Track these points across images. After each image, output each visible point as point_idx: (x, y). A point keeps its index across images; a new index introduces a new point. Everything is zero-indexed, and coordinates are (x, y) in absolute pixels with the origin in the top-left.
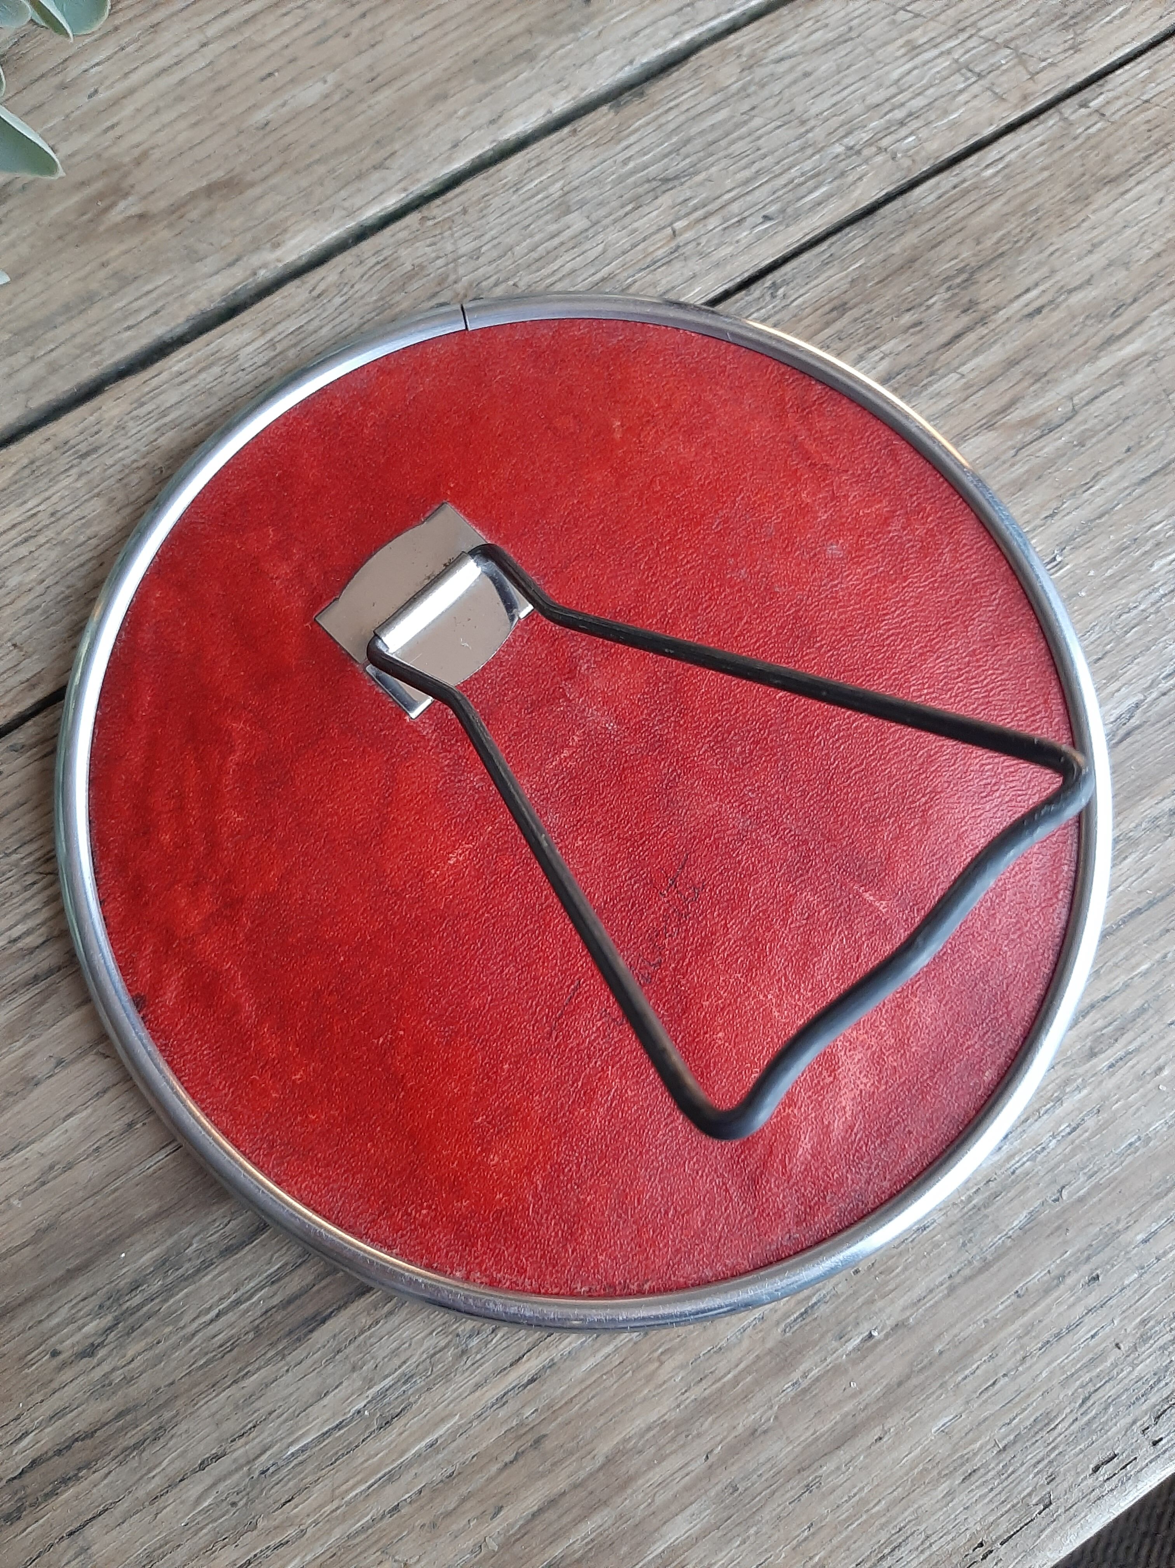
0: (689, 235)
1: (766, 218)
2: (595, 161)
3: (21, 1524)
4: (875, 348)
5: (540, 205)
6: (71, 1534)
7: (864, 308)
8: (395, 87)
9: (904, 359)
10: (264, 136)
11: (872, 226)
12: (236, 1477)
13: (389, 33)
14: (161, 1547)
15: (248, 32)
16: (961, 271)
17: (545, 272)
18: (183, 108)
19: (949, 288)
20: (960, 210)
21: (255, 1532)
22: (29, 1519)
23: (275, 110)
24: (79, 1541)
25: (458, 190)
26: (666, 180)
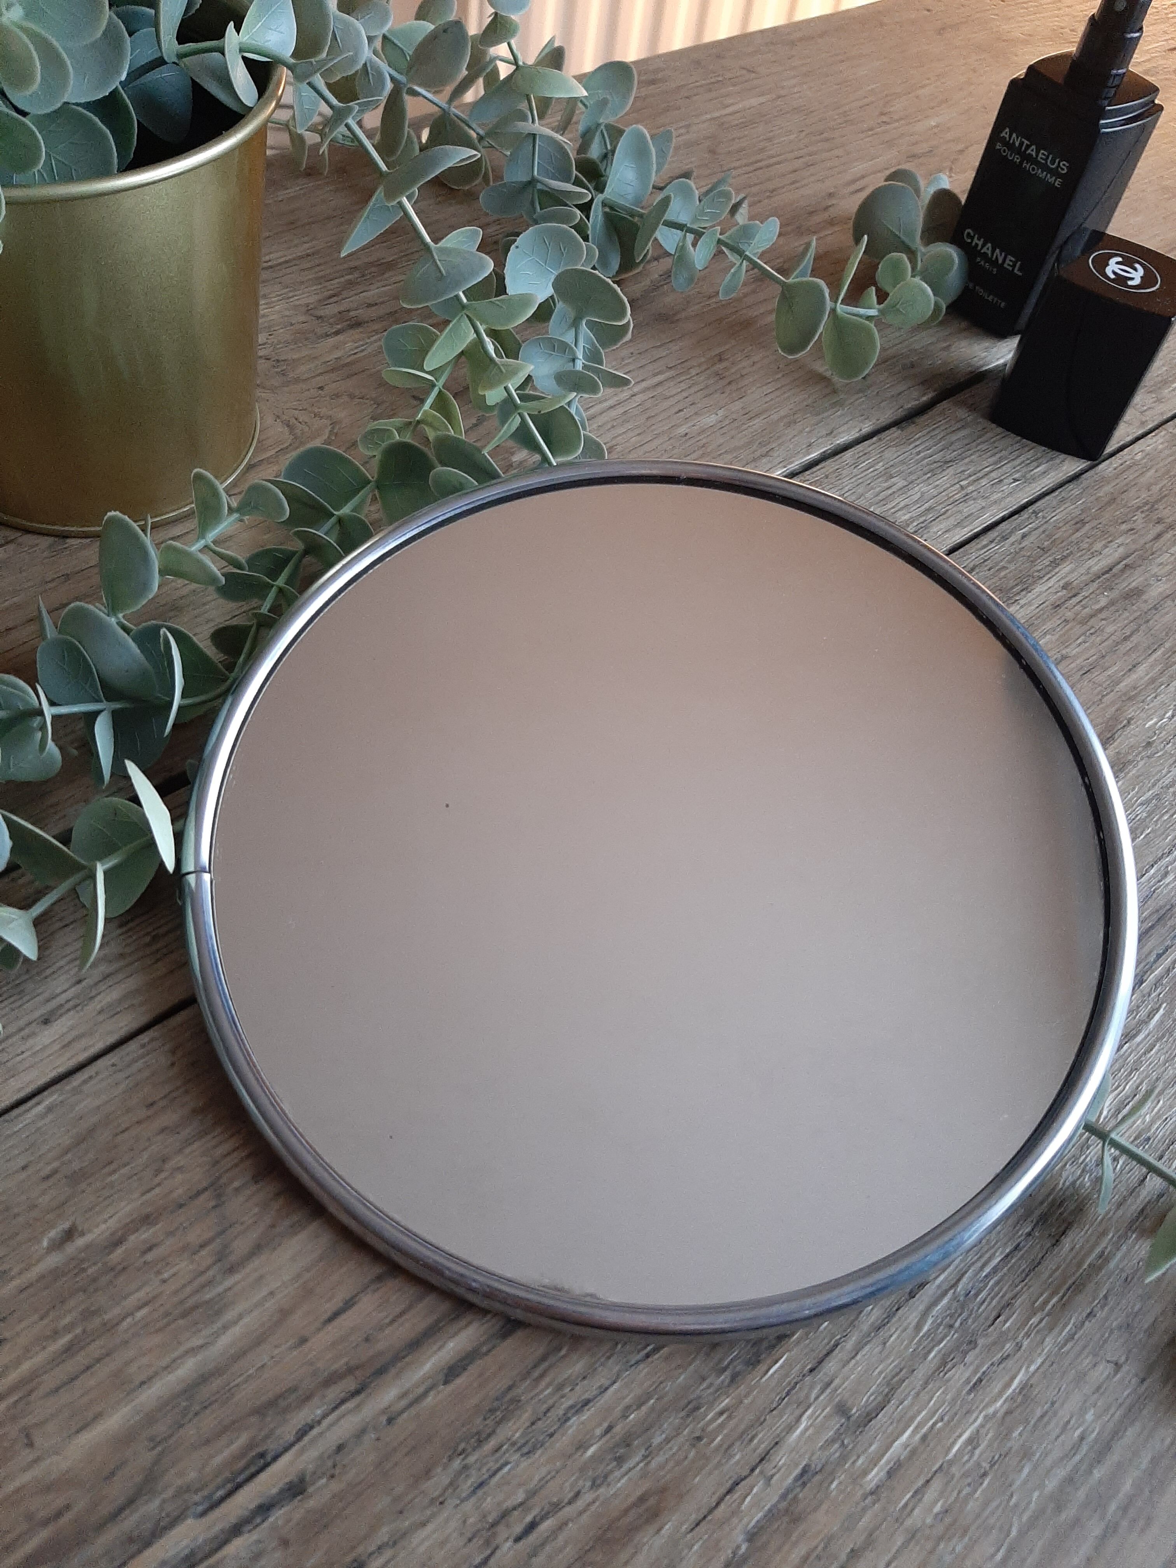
0: (971, 488)
1: (1015, 480)
2: (899, 453)
3: (762, 1367)
4: (1111, 541)
5: (873, 474)
6: (811, 1370)
7: (1095, 523)
8: (762, 418)
9: (1134, 547)
10: (686, 440)
11: (1082, 483)
12: (945, 1301)
13: (749, 391)
14: (897, 1374)
15: (660, 390)
16: (1146, 504)
17: (889, 506)
18: (629, 426)
19: (1142, 512)
20: (1131, 475)
21: (977, 1350)
22: (769, 1361)
23: (689, 428)
24: (821, 1375)
25: (818, 467)
26: (946, 462)
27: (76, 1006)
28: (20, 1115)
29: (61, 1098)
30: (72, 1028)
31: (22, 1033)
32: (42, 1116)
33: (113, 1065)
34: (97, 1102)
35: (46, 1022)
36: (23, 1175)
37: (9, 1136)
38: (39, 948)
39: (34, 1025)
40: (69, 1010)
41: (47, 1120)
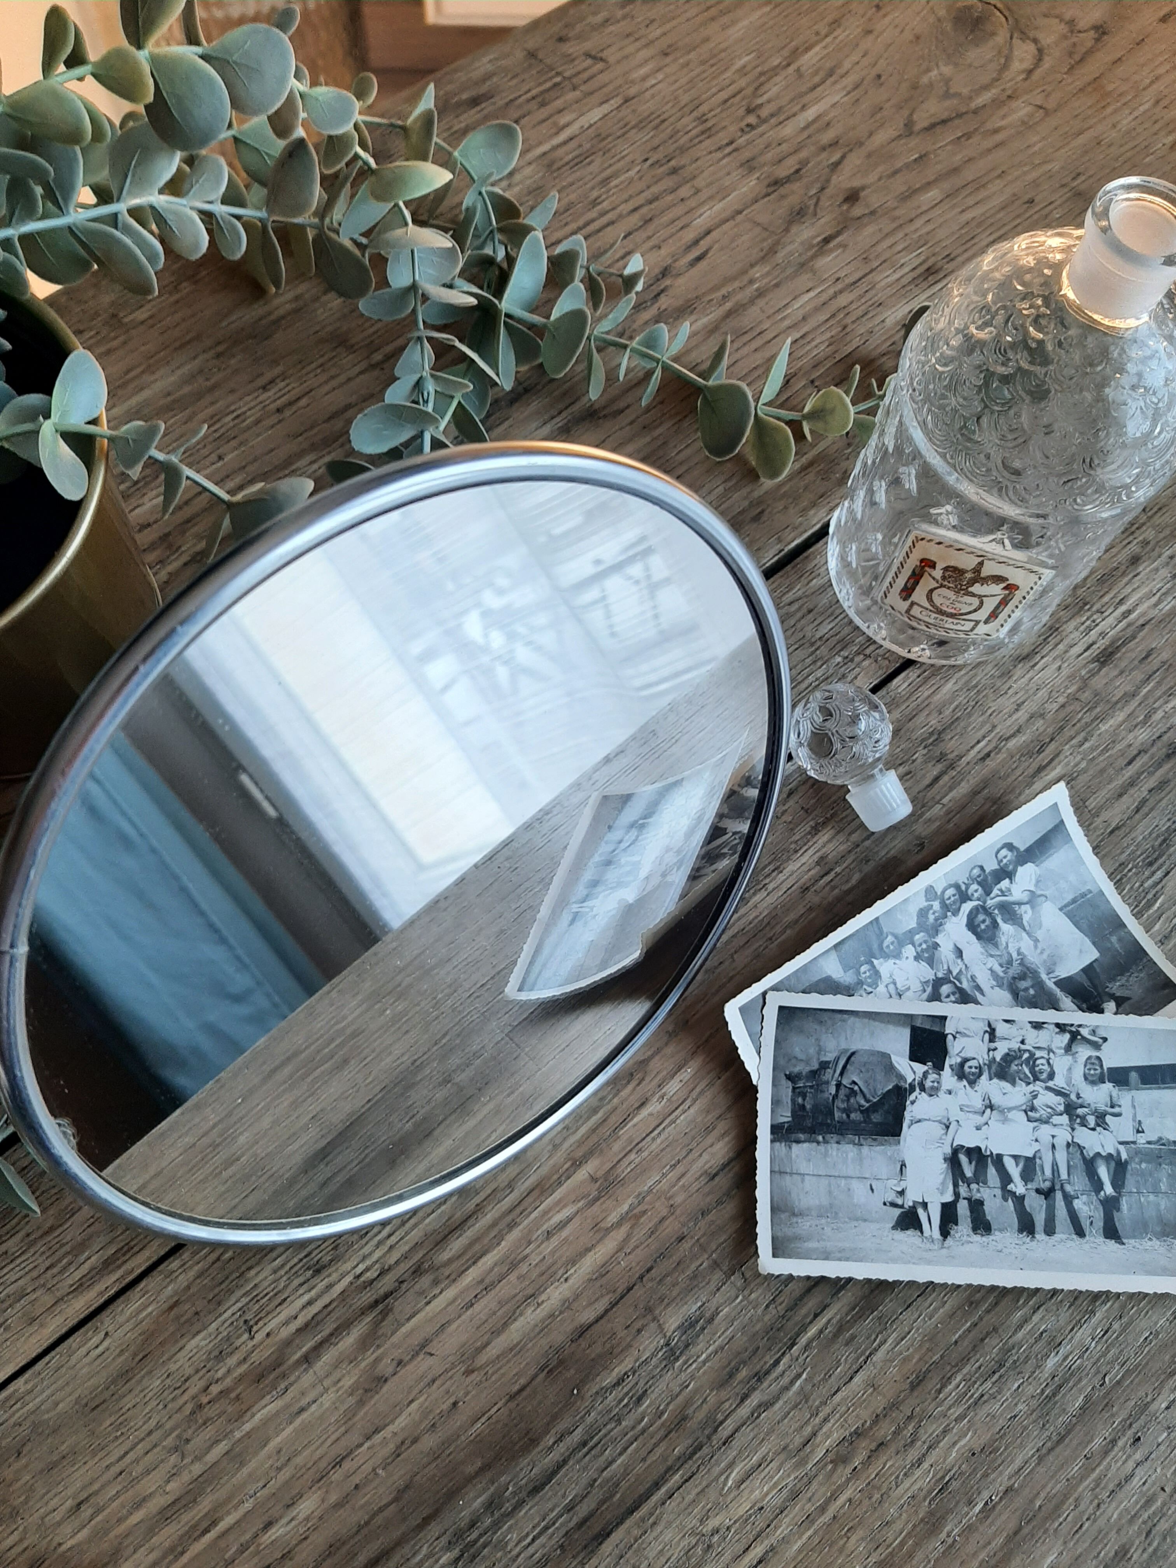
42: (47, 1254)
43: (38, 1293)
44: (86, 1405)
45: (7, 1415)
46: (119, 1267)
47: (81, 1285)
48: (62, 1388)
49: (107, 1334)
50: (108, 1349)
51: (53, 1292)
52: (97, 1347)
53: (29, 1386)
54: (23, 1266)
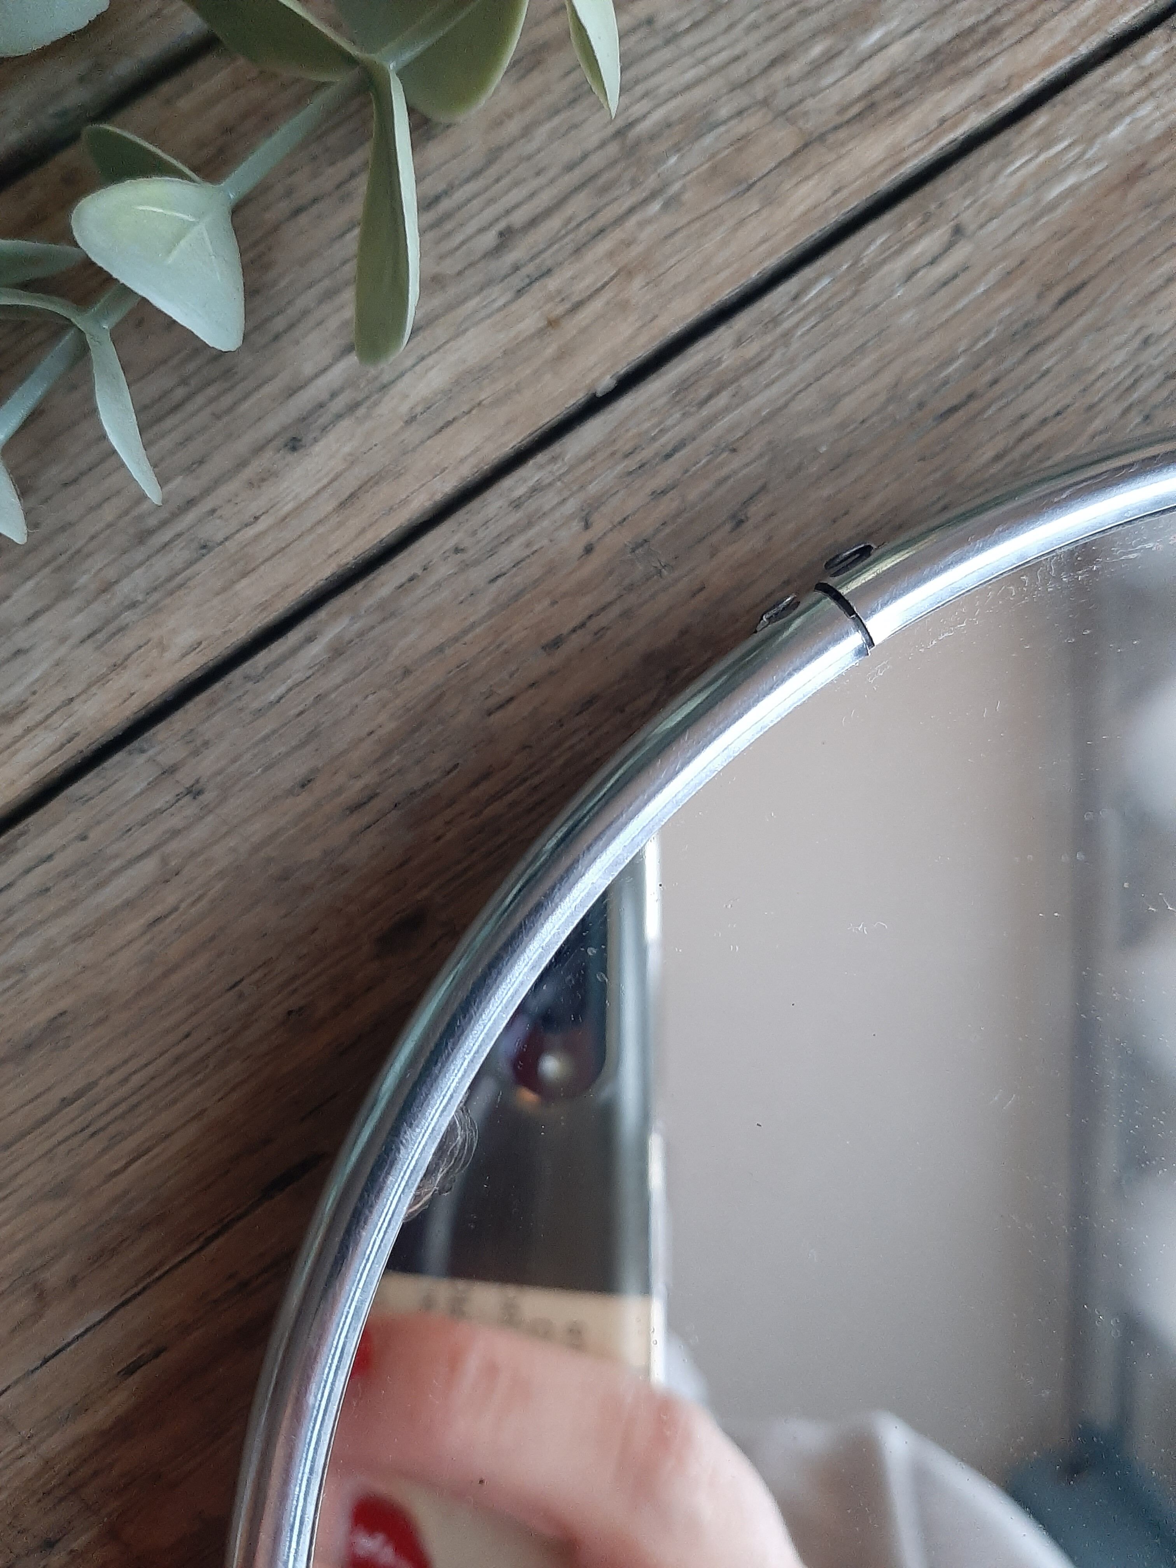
27: (353, 407)
28: (277, 664)
29: (357, 626)
30: (352, 461)
31: (248, 472)
32: (324, 667)
33: (457, 550)
34: (436, 638)
35: (294, 445)
36: (305, 801)
37: (259, 713)
38: (246, 269)
39: (268, 454)
40: (339, 416)
41: (337, 675)
42: (765, 31)
43: (750, 123)
44: (921, 405)
45: (690, 424)
46: (968, 73)
47: (872, 106)
48: (846, 361)
49: (958, 231)
50: (965, 269)
51: (792, 121)
52: (933, 262)
53: (751, 350)
54: (701, 53)
